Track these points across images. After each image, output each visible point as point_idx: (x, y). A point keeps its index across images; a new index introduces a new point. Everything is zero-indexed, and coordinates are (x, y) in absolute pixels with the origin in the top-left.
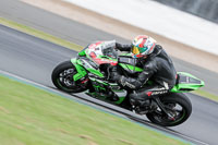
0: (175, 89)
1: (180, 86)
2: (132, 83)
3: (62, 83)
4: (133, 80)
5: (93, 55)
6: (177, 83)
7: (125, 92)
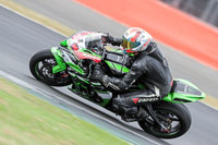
0: (169, 98)
1: (176, 95)
2: (117, 84)
4: (117, 81)
5: (75, 48)
6: (172, 92)
7: (111, 94)
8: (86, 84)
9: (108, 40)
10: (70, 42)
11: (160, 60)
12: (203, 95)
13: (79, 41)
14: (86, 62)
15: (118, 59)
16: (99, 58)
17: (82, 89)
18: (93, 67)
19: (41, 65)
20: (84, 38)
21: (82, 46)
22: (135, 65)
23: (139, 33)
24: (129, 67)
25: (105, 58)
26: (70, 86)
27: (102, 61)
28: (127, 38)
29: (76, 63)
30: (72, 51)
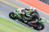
0: (40, 22)
2: (28, 19)
3: (11, 16)
4: (28, 18)
6: (40, 20)
7: (27, 21)
8: (21, 19)
9: (26, 9)
10: (18, 10)
11: (37, 14)
12: (47, 21)
13: (20, 10)
14: (21, 14)
15: (28, 13)
16: (24, 13)
17: (20, 20)
18: (23, 15)
19: (11, 15)
20: (21, 9)
21: (20, 11)
22: (32, 15)
23: (33, 8)
24: (31, 15)
25: (26, 13)
26: (18, 20)
27: (25, 14)
28: (30, 9)
29: (19, 14)
30: (18, 12)
